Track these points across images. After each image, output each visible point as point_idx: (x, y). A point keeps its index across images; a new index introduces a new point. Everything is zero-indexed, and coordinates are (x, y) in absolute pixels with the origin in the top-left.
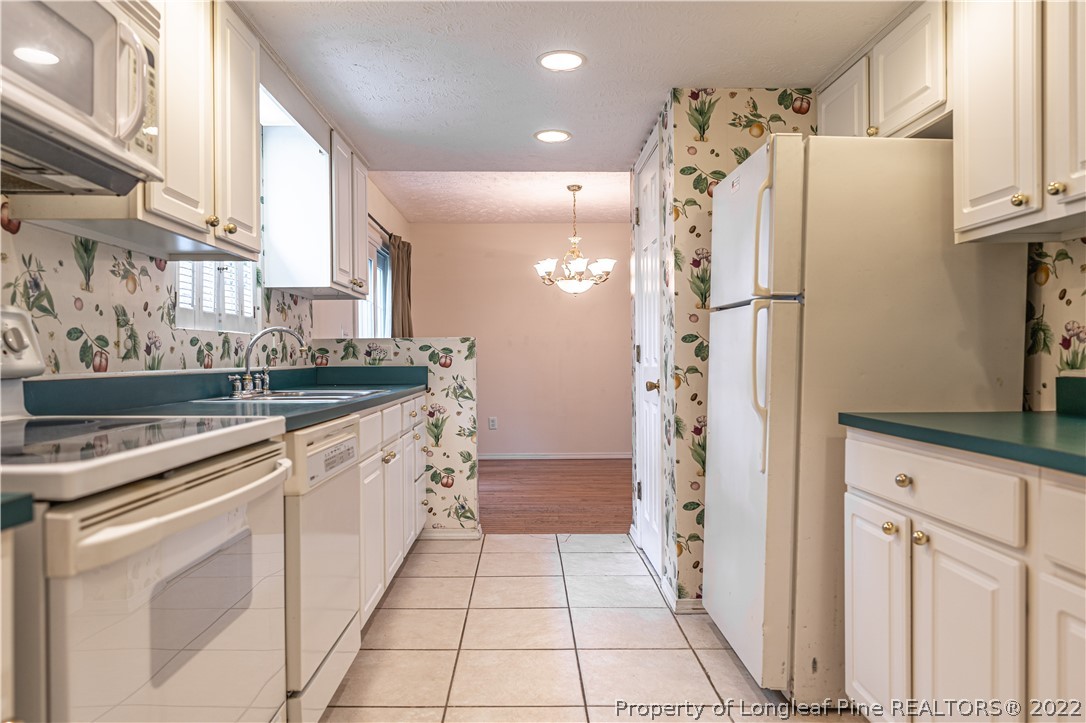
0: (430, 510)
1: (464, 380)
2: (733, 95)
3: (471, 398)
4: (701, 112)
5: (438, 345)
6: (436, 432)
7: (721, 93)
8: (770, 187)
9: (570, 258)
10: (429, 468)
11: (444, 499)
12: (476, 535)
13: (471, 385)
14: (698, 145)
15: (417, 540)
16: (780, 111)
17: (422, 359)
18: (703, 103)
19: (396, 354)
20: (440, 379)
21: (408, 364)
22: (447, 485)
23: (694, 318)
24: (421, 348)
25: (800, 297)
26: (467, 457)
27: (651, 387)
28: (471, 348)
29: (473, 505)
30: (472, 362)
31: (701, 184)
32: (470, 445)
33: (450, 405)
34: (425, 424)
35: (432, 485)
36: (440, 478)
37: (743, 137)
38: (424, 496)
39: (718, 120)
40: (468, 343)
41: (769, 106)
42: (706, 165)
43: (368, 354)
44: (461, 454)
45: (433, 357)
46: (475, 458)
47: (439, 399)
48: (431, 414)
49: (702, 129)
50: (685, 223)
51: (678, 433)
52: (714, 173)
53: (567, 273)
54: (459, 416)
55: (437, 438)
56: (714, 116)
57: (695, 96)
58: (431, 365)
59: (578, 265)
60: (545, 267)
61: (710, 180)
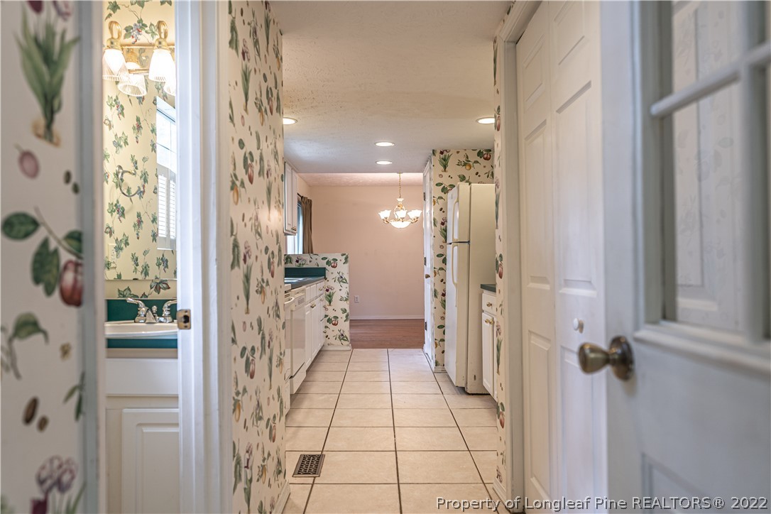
0: (327, 336)
1: (343, 274)
2: (458, 152)
3: (346, 282)
4: (444, 160)
5: (330, 257)
6: (330, 298)
7: (453, 152)
8: (458, 201)
9: (398, 210)
10: (326, 316)
11: (333, 331)
12: (349, 348)
13: (346, 276)
14: (443, 174)
15: (320, 351)
16: (478, 159)
17: (323, 264)
18: (445, 156)
19: (310, 261)
20: (332, 273)
21: (316, 267)
22: (335, 325)
23: (442, 247)
24: (322, 259)
25: (469, 242)
26: (344, 311)
27: (428, 276)
28: (346, 259)
29: (347, 334)
30: (347, 265)
31: (445, 190)
32: (346, 305)
33: (336, 286)
34: (324, 295)
35: (328, 324)
36: (332, 321)
37: (463, 171)
38: (324, 329)
39: (452, 163)
40: (345, 256)
41: (473, 157)
42: (447, 183)
43: (297, 261)
44: (342, 310)
45: (328, 263)
46: (348, 311)
47: (331, 283)
48: (327, 290)
49: (445, 167)
50: (438, 207)
51: (435, 296)
52: (450, 185)
53: (396, 217)
54: (340, 291)
55: (330, 302)
56: (450, 161)
57: (442, 153)
58: (327, 267)
59: (401, 214)
60: (384, 214)
61: (448, 188)
